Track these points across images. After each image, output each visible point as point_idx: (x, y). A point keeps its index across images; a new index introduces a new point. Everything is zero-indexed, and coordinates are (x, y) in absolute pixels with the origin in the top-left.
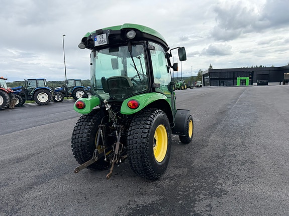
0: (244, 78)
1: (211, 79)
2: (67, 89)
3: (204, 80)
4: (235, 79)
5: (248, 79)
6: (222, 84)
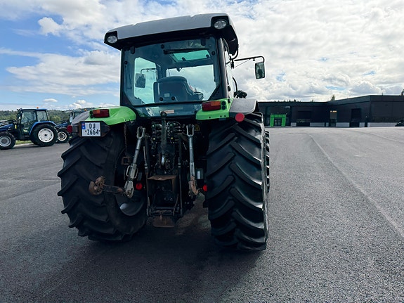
0: (280, 116)
4: (267, 116)
5: (284, 117)
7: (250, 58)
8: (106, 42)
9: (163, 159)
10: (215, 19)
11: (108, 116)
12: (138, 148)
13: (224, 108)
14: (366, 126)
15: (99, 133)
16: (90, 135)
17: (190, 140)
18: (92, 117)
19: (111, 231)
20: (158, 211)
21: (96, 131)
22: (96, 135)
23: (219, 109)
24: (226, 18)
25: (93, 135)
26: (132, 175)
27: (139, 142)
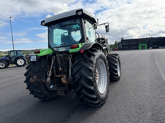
0: (144, 45)
1: (123, 46)
2: (10, 58)
3: (118, 46)
4: (138, 45)
5: (146, 45)
6: (130, 49)
7: (103, 24)
8: (41, 25)
9: (60, 69)
10: (78, 11)
11: (40, 53)
12: (52, 64)
13: (79, 47)
17: (70, 60)
18: (35, 54)
20: (58, 89)
22: (35, 60)
23: (77, 48)
24: (82, 10)
25: (34, 60)
26: (50, 75)
27: (53, 62)
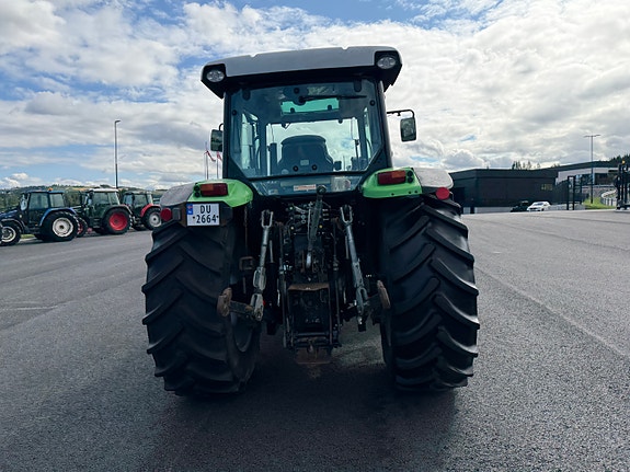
7: (393, 113)
8: (204, 79)
9: (309, 258)
10: (381, 54)
11: (227, 193)
12: (265, 242)
13: (411, 181)
14: (472, 212)
15: (218, 220)
16: (202, 224)
17: (349, 228)
19: (227, 377)
20: (305, 339)
21: (211, 217)
22: (212, 223)
23: (403, 182)
24: (393, 54)
25: (206, 224)
26: (261, 285)
27: (266, 233)
